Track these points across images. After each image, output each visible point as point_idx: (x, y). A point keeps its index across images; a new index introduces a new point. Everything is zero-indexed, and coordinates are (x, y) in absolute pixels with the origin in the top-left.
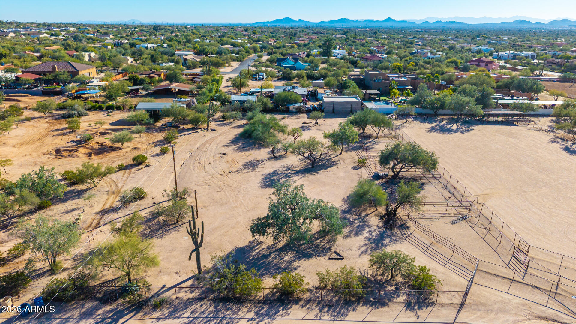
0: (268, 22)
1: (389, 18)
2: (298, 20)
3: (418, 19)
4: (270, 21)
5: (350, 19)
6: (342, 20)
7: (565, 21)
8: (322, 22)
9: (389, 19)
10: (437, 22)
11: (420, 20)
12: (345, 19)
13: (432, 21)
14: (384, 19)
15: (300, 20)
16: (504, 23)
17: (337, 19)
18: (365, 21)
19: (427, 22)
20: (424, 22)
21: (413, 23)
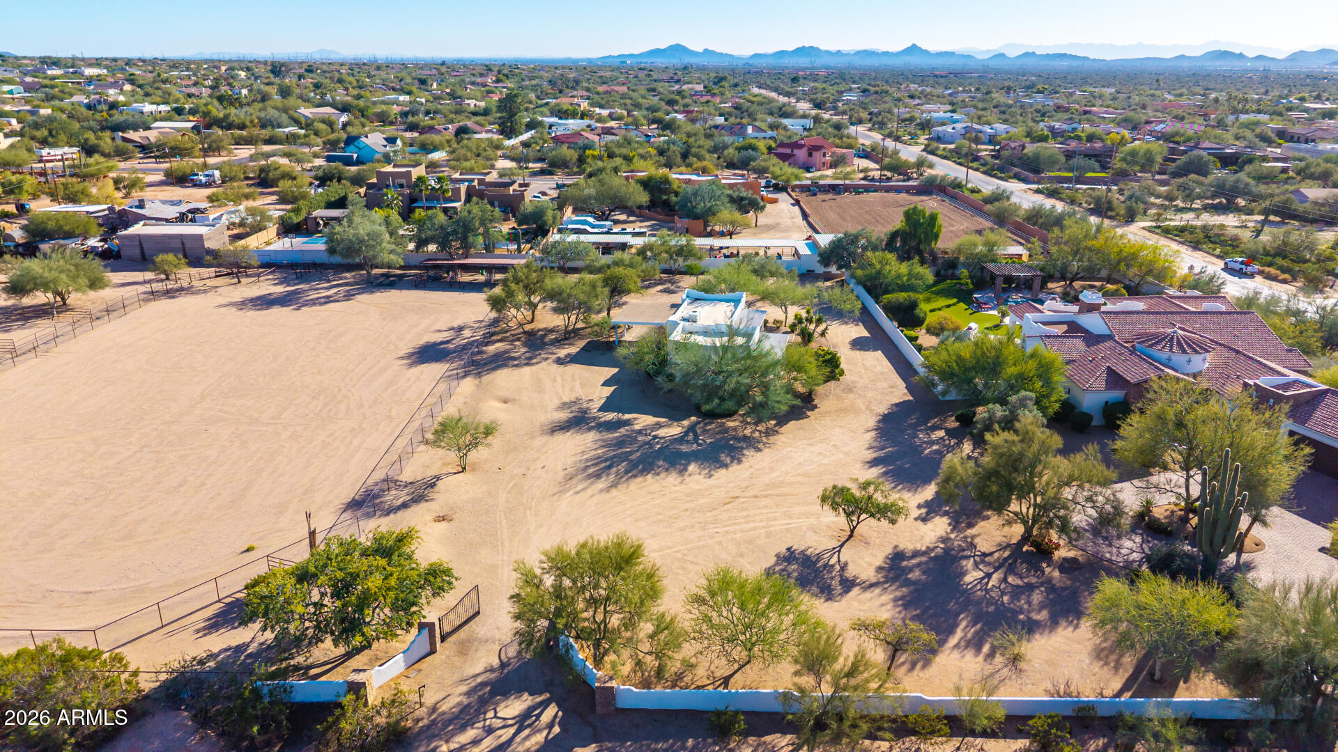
0: (631, 56)
1: (914, 46)
2: (701, 51)
4: (636, 53)
5: (823, 48)
6: (801, 51)
7: (1322, 52)
8: (756, 56)
9: (914, 49)
10: (1026, 55)
11: (988, 51)
12: (811, 48)
13: (1012, 53)
14: (901, 48)
15: (706, 51)
16: (1183, 56)
18: (858, 53)
19: (1002, 55)
20: (995, 56)
21: (969, 56)
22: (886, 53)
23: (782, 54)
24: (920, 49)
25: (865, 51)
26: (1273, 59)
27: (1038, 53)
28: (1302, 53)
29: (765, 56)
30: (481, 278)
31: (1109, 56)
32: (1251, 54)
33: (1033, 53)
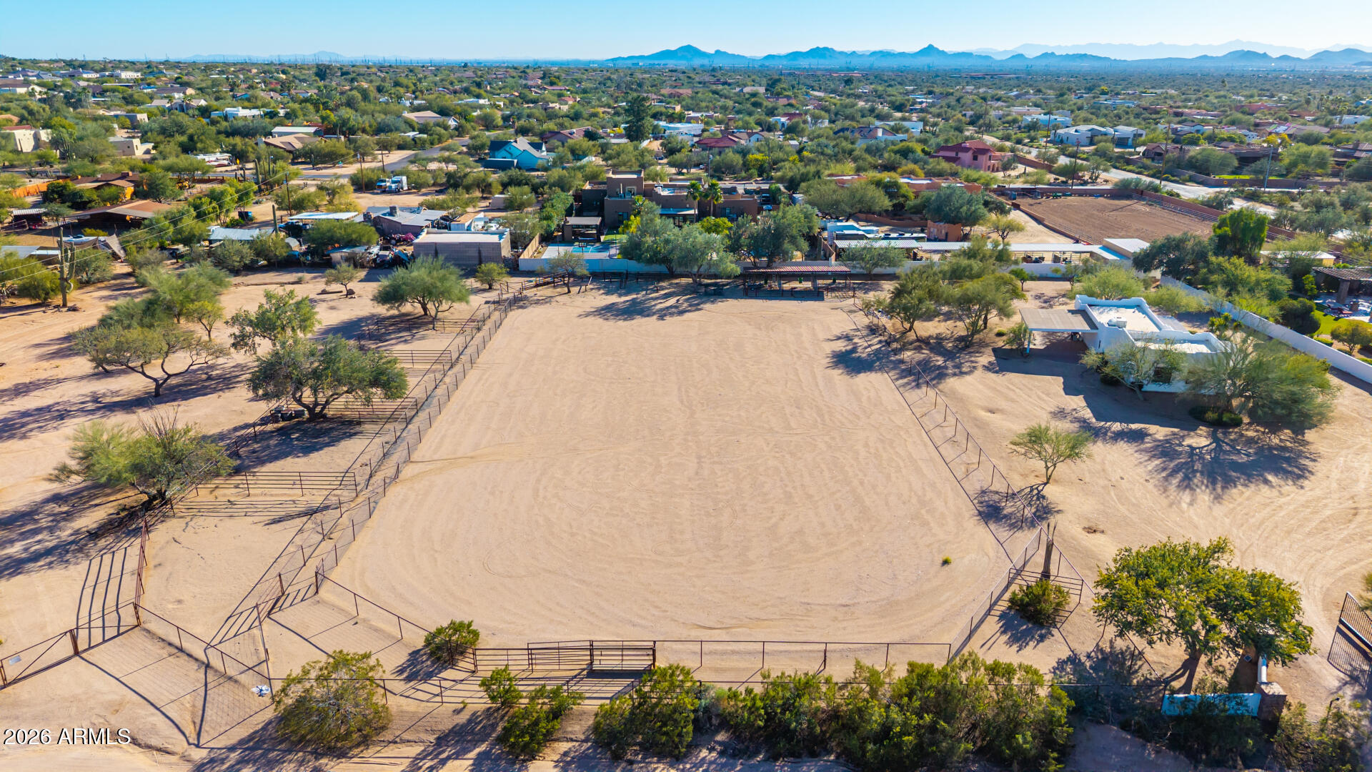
0: (642, 57)
1: (931, 47)
2: (713, 52)
3: (1001, 49)
4: (646, 54)
5: (838, 48)
6: (816, 52)
7: (1350, 52)
8: (769, 57)
9: (930, 49)
10: (1045, 55)
11: (1005, 52)
12: (826, 49)
13: (1031, 54)
14: (918, 50)
15: (718, 52)
16: (1205, 57)
17: (805, 49)
18: (874, 53)
19: (1021, 56)
20: (1013, 57)
21: (987, 57)
22: (902, 54)
23: (796, 55)
24: (937, 49)
25: (881, 52)
26: (1298, 59)
27: (1057, 53)
28: (1326, 53)
29: (779, 57)
30: (808, 285)
31: (1130, 57)
32: (1275, 55)
33: (1053, 53)
